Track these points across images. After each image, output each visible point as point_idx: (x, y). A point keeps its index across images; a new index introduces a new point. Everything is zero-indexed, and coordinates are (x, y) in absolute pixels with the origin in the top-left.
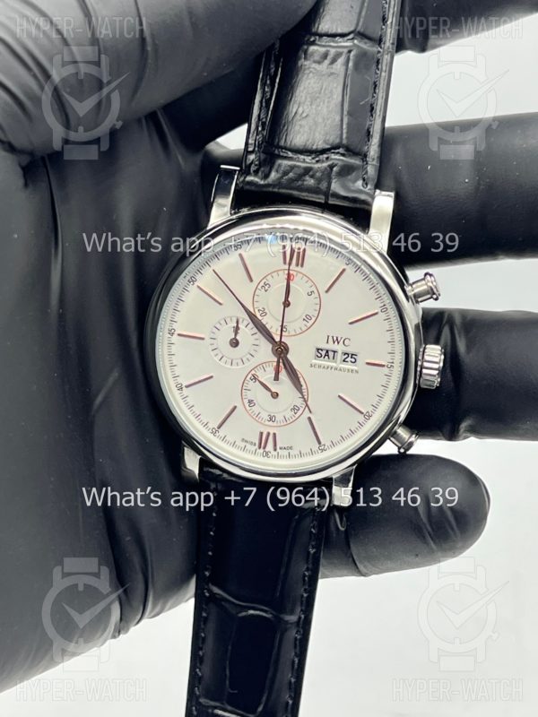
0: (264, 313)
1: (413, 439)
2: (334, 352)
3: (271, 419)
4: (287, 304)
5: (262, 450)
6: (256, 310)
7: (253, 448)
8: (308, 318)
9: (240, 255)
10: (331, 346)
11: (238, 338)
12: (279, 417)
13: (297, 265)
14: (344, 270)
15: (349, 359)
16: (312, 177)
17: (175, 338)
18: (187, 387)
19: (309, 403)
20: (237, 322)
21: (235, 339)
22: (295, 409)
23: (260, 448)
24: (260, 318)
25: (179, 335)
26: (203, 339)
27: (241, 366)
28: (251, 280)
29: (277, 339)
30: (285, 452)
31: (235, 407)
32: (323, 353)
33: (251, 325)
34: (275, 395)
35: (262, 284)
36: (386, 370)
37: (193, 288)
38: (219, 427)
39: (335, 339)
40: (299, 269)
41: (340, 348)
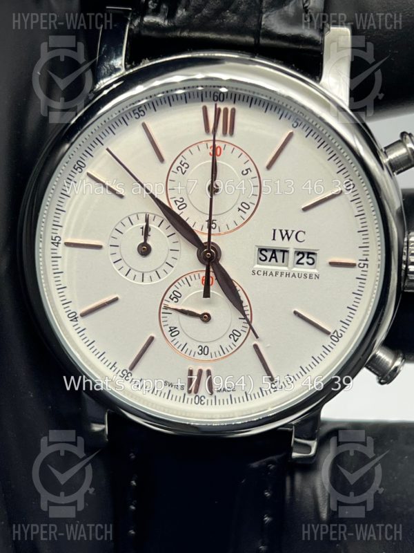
0: (183, 204)
1: (398, 363)
2: (284, 251)
3: (203, 350)
4: (213, 190)
5: (193, 396)
6: (172, 202)
7: (180, 393)
8: (244, 206)
9: (144, 126)
10: (279, 243)
11: (149, 242)
12: (214, 348)
13: (225, 133)
14: (290, 136)
15: (304, 260)
16: (235, 12)
17: (61, 250)
18: (83, 315)
19: (253, 324)
20: (147, 221)
21: (145, 244)
22: (234, 335)
23: (190, 392)
24: (178, 212)
25: (68, 244)
26: (99, 247)
27: (156, 281)
28: (162, 160)
29: (204, 239)
30: (225, 395)
31: (152, 339)
32: (269, 254)
33: (166, 223)
34: (206, 318)
35: (177, 164)
36: (357, 272)
37: (81, 177)
38: (133, 367)
39: (284, 233)
40: (228, 139)
41: (292, 245)
